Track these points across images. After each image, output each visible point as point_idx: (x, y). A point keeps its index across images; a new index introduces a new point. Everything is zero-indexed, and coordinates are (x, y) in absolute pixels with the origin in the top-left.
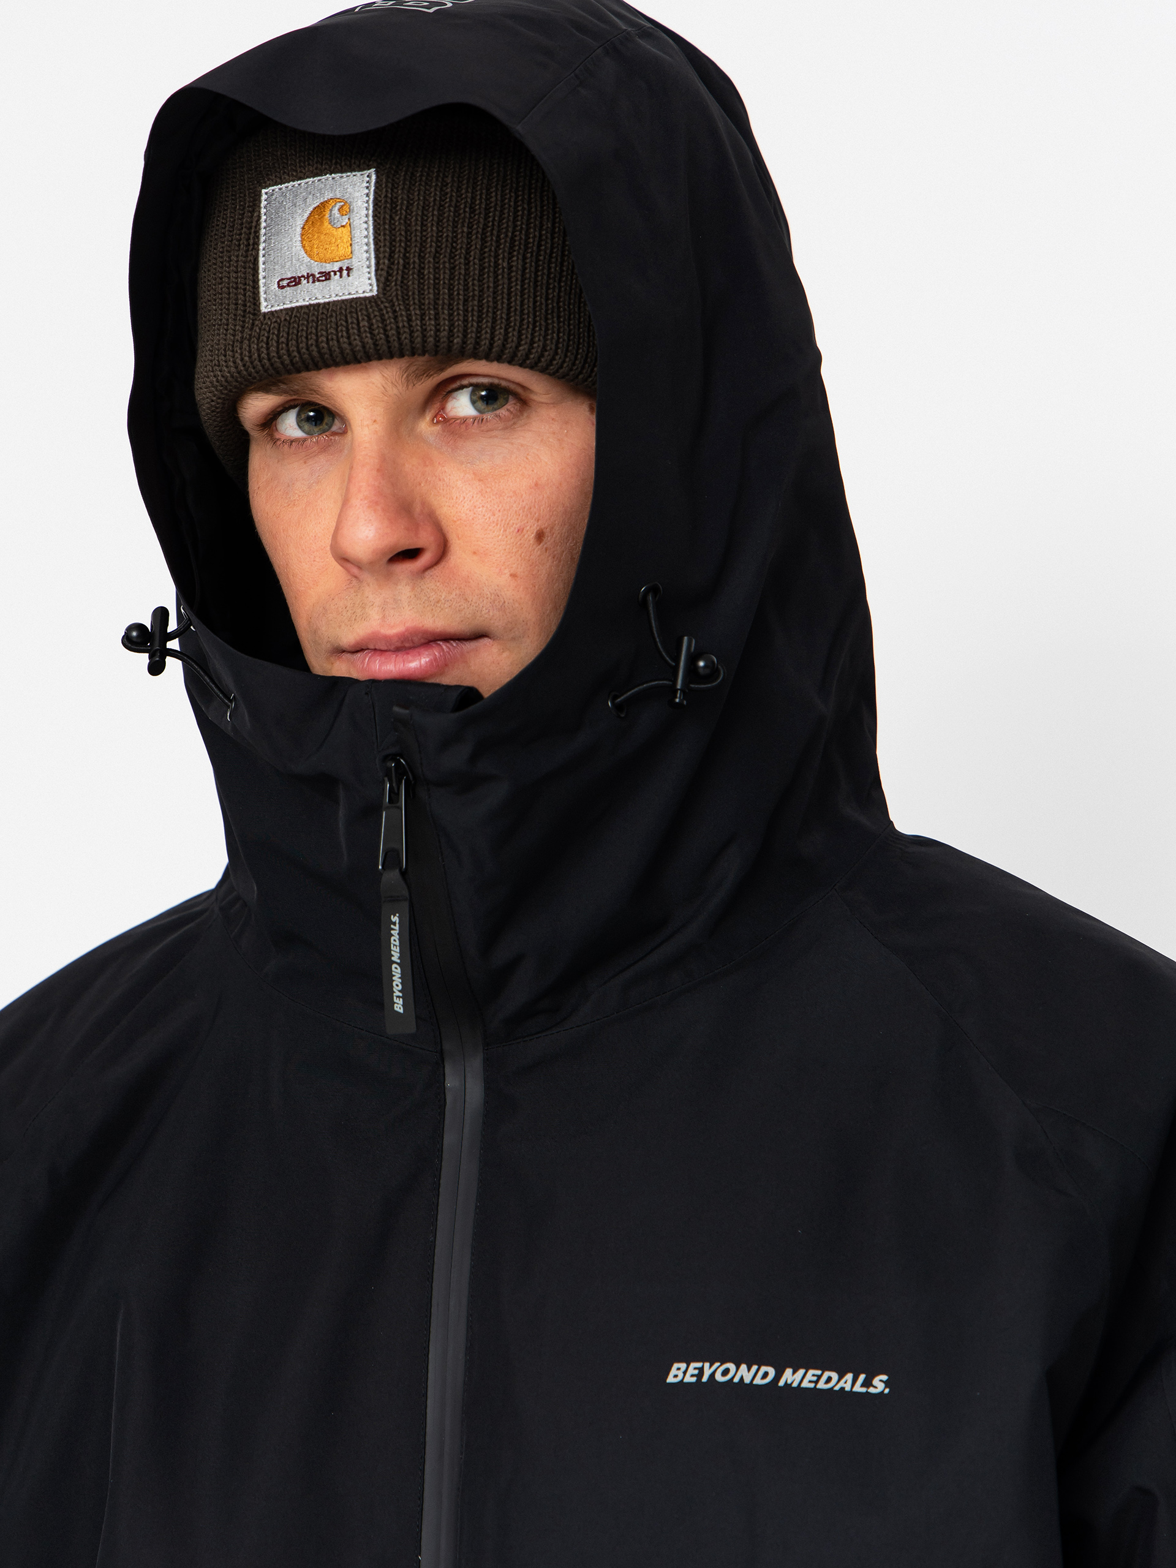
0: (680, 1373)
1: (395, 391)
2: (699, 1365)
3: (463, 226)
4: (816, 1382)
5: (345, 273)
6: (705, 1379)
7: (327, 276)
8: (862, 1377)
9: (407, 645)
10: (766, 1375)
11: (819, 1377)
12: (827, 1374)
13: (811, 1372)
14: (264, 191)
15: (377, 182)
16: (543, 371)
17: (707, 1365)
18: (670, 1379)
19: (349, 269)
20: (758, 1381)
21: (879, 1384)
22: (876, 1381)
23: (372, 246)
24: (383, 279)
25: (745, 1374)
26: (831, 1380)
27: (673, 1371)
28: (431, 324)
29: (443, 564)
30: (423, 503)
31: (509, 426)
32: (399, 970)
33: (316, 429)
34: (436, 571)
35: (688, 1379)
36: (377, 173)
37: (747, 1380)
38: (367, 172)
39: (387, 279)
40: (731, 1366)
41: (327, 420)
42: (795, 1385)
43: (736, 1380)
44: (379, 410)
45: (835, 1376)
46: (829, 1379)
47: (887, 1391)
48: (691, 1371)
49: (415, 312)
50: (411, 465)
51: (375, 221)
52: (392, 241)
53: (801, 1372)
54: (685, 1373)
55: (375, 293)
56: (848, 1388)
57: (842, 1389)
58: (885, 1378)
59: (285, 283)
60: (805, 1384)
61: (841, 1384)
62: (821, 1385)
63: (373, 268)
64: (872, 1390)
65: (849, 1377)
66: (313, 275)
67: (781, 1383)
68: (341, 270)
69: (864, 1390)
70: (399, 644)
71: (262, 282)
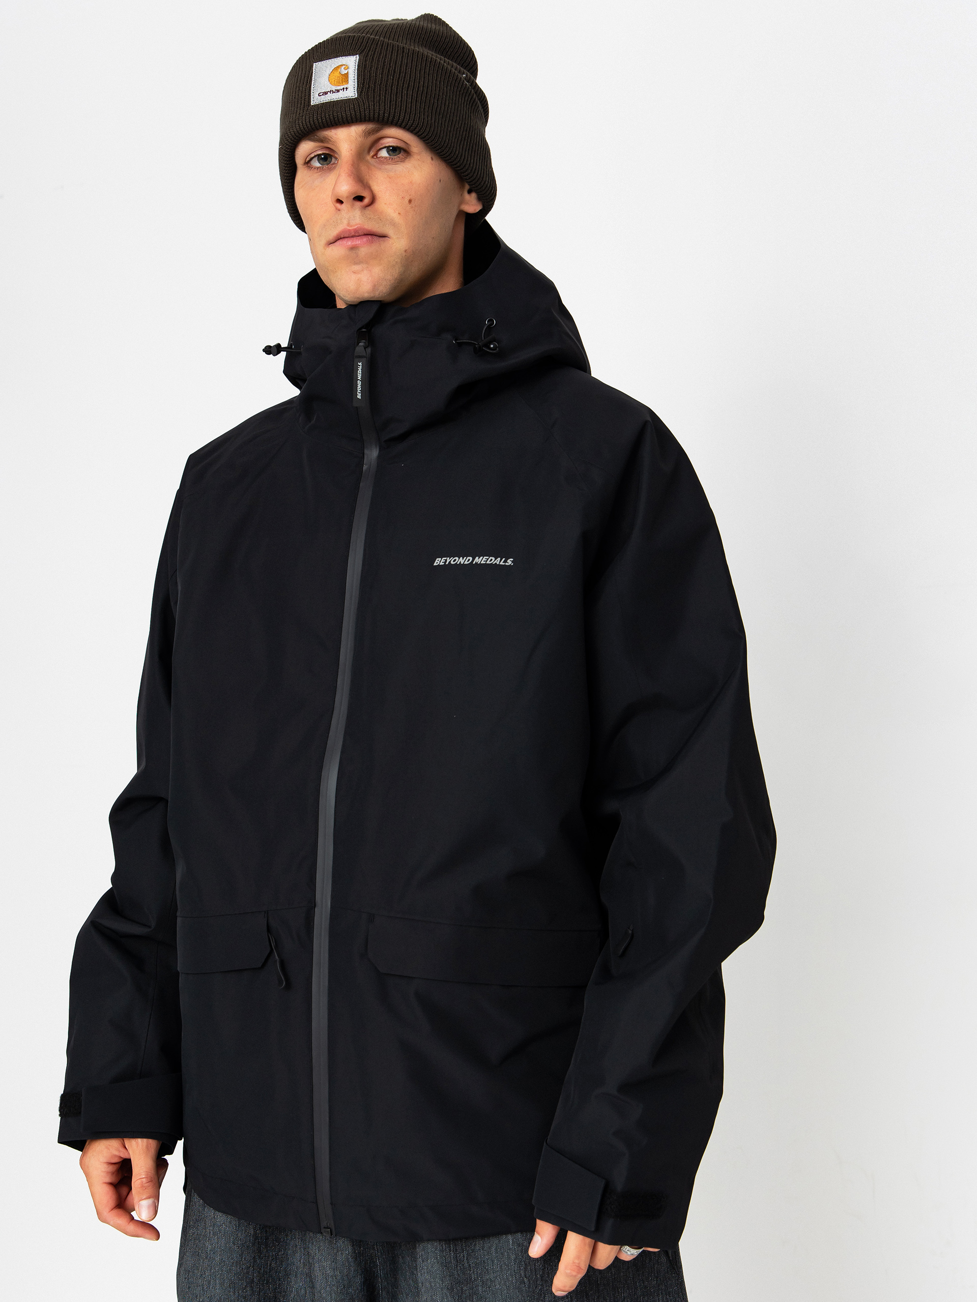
0: (439, 562)
1: (360, 139)
2: (446, 558)
3: (391, 76)
4: (486, 561)
5: (345, 90)
6: (447, 563)
7: (338, 91)
8: (504, 559)
9: (356, 234)
10: (469, 560)
11: (488, 559)
12: (491, 558)
13: (485, 557)
14: (314, 64)
15: (359, 59)
16: (418, 136)
17: (448, 558)
18: (435, 564)
19: (347, 88)
20: (466, 563)
21: (510, 562)
22: (508, 561)
23: (356, 80)
24: (359, 92)
25: (462, 560)
26: (492, 560)
27: (436, 561)
28: (377, 108)
29: (372, 206)
30: (367, 183)
31: (403, 161)
32: (360, 383)
33: (325, 163)
34: (369, 208)
35: (441, 564)
36: (359, 56)
37: (462, 563)
38: (355, 56)
39: (361, 92)
40: (457, 558)
41: (329, 159)
42: (479, 563)
43: (458, 563)
44: (353, 147)
45: (493, 559)
46: (491, 560)
47: (512, 564)
48: (443, 561)
49: (371, 103)
50: (363, 168)
51: (358, 71)
52: (364, 79)
53: (482, 558)
54: (440, 562)
55: (356, 96)
56: (498, 563)
57: (496, 563)
58: (512, 560)
59: (321, 94)
60: (482, 562)
61: (495, 562)
62: (488, 562)
63: (356, 88)
64: (507, 564)
65: (499, 559)
66: (333, 91)
67: (474, 563)
68: (344, 89)
69: (504, 564)
70: (353, 234)
71: (312, 94)
